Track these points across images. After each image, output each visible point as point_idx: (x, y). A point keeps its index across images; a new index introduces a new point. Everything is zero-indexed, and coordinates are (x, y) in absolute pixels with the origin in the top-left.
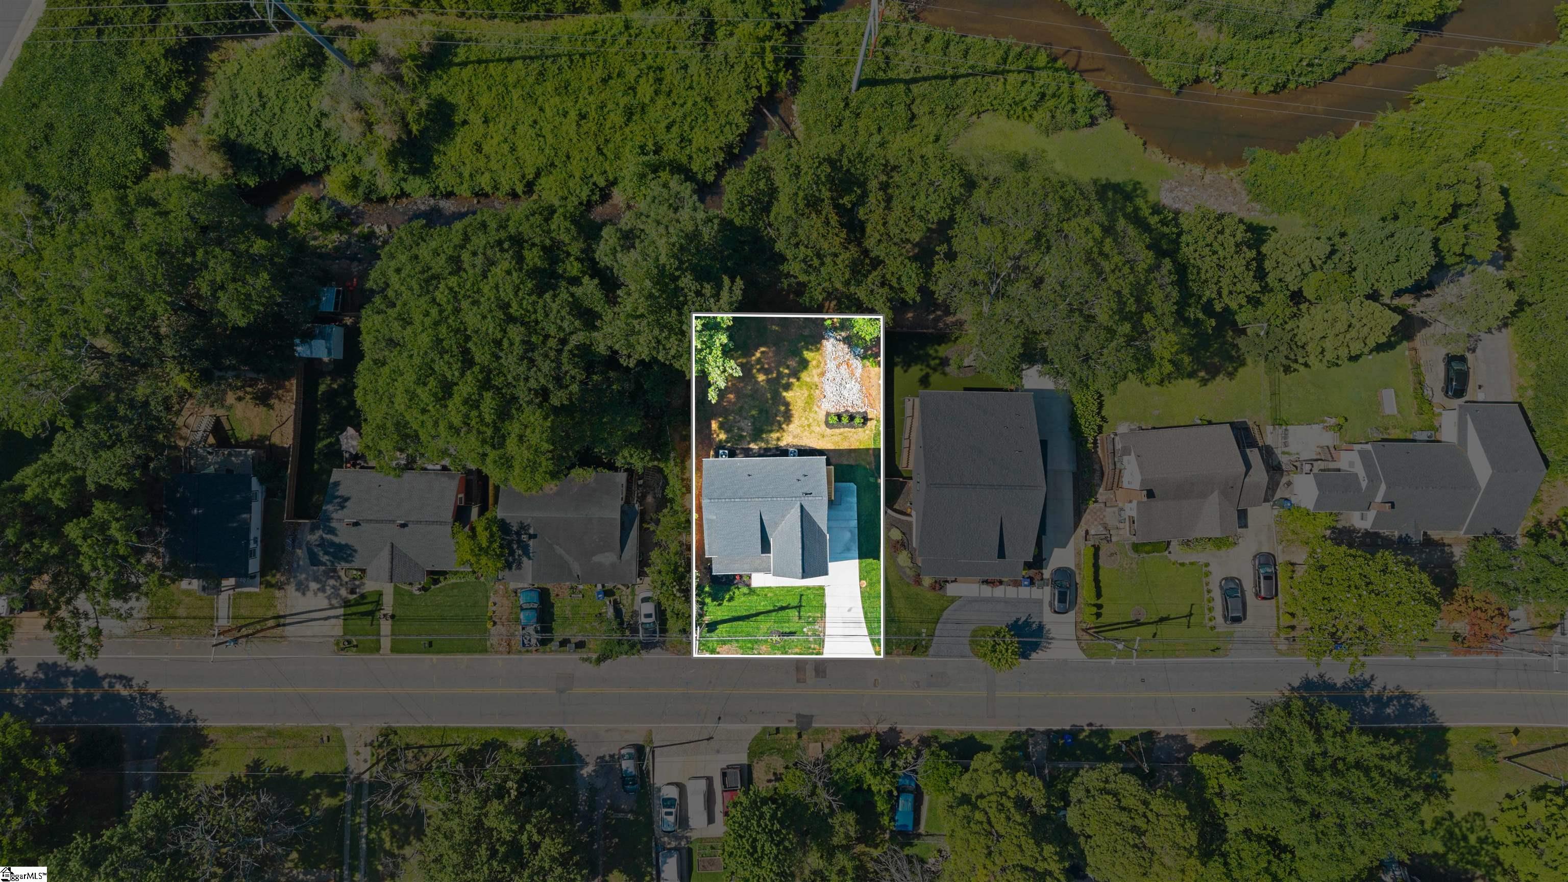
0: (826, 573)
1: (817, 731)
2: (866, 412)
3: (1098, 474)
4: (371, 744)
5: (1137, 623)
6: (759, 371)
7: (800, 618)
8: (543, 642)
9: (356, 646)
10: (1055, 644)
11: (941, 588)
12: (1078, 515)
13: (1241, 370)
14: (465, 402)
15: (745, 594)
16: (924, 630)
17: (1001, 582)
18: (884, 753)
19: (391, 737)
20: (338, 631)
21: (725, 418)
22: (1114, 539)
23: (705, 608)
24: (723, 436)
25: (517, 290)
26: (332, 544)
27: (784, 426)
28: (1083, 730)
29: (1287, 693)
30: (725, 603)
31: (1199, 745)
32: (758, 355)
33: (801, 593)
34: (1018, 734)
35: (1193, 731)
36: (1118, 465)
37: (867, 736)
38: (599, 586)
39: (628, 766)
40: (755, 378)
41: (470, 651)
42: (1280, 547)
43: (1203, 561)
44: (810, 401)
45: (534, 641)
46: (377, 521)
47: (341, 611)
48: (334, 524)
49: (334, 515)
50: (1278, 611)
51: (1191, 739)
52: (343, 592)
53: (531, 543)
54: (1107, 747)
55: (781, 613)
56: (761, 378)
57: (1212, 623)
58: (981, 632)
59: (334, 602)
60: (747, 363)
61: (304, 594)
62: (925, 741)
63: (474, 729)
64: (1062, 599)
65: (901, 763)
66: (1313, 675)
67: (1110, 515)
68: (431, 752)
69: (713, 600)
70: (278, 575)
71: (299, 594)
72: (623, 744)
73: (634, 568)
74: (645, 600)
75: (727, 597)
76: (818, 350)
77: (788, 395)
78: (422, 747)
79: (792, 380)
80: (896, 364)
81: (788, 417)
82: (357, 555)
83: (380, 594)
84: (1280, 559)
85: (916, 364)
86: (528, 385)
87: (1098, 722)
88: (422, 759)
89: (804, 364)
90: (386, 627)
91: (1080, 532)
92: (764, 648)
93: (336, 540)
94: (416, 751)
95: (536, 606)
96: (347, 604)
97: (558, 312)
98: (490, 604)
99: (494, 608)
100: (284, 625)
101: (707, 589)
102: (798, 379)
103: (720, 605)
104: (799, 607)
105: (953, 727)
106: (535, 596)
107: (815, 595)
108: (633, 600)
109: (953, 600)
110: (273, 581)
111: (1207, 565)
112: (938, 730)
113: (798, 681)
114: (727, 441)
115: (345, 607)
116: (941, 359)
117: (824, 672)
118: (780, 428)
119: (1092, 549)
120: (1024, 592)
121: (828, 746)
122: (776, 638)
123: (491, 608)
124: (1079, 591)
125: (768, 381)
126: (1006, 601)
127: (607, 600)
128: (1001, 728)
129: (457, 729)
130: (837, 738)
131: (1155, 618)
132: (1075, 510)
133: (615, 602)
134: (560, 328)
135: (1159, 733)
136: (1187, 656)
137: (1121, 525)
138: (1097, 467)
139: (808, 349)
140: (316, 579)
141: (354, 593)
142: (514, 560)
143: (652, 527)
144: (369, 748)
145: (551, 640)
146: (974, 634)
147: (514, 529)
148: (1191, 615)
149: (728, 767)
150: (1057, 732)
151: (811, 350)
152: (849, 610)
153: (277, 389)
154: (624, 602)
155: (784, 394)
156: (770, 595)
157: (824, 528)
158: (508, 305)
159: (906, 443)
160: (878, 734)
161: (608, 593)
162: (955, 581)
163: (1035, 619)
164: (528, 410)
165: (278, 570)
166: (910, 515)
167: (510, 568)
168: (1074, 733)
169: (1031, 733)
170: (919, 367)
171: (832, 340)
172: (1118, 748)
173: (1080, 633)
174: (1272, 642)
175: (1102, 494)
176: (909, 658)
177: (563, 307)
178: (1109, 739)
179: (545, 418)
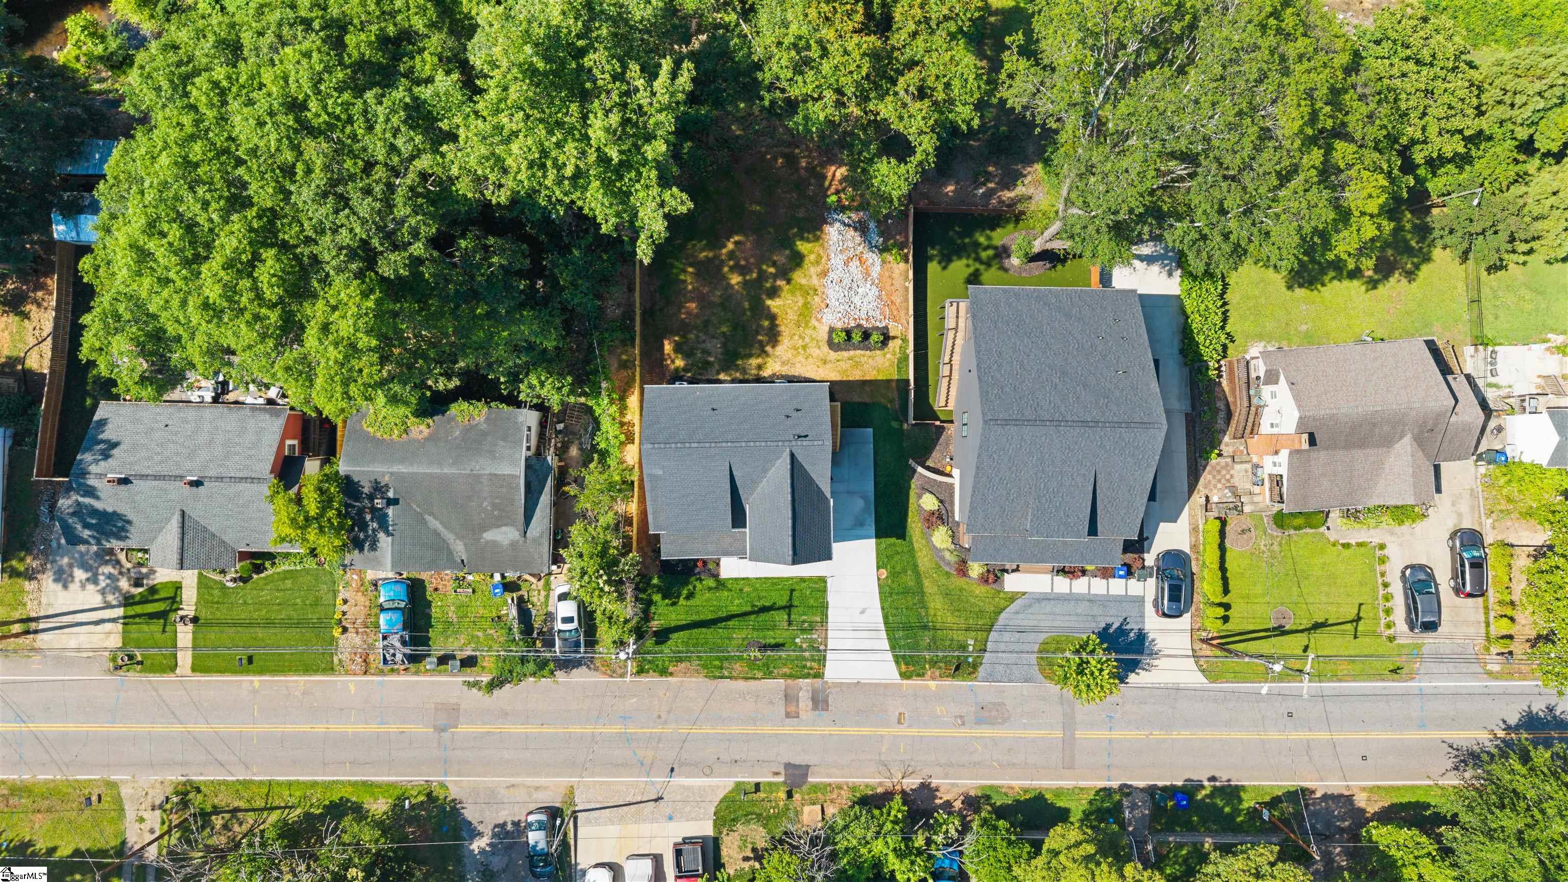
0: (828, 556)
1: (816, 788)
2: (886, 328)
3: (1222, 415)
4: (161, 807)
5: (1280, 631)
6: (732, 269)
7: (790, 623)
8: (414, 659)
9: (140, 663)
10: (1161, 663)
11: (997, 579)
12: (1194, 475)
13: (1425, 268)
14: (228, 265)
15: (710, 589)
16: (971, 642)
17: (1084, 572)
18: (914, 823)
19: (191, 796)
20: (115, 641)
21: (683, 337)
22: (1247, 509)
23: (653, 609)
24: (680, 363)
25: (317, 82)
26: (94, 512)
27: (768, 349)
28: (1203, 787)
29: (1501, 734)
30: (682, 601)
31: (1371, 809)
32: (731, 246)
33: (793, 587)
34: (1107, 792)
35: (1364, 789)
36: (1255, 401)
37: (888, 796)
38: (497, 577)
39: (536, 838)
40: (724, 278)
41: (308, 669)
42: (1490, 521)
43: (1376, 540)
44: (805, 314)
45: (399, 657)
46: (156, 477)
47: (120, 612)
48: (92, 482)
49: (93, 469)
50: (1487, 613)
51: (1361, 800)
52: (124, 584)
53: (390, 511)
54: (1237, 811)
55: (763, 617)
56: (735, 279)
57: (1390, 632)
58: (1053, 646)
59: (110, 598)
60: (716, 257)
61: (65, 587)
62: (973, 803)
63: (314, 784)
64: (1175, 596)
65: (939, 839)
66: (1539, 707)
67: (1240, 475)
68: (250, 818)
69: (664, 597)
70: (29, 560)
71: (59, 587)
72: (533, 807)
73: (545, 549)
74: (563, 597)
75: (685, 592)
76: (817, 239)
77: (774, 304)
78: (237, 810)
79: (779, 283)
80: (931, 259)
81: (774, 336)
82: (132, 529)
83: (178, 587)
84: (1488, 539)
85: (960, 258)
86: (338, 238)
87: (1224, 776)
88: (236, 828)
89: (798, 260)
90: (185, 635)
91: (1198, 499)
92: (737, 666)
93: (98, 505)
94: (227, 816)
95: (402, 605)
96: (128, 601)
97: (387, 120)
98: (339, 601)
99: (345, 608)
100: (36, 632)
101: (655, 581)
102: (789, 282)
103: (674, 604)
104: (789, 607)
105: (1014, 783)
106: (401, 591)
107: (813, 590)
108: (547, 597)
109: (1013, 597)
110: (21, 568)
111: (1382, 547)
112: (991, 787)
113: (788, 715)
114: (685, 370)
115: (125, 606)
116: (996, 248)
117: (826, 702)
118: (763, 353)
119: (1218, 523)
120: (1117, 586)
121: (831, 810)
122: (755, 653)
123: (340, 607)
124: (1197, 584)
125: (745, 283)
126: (1092, 600)
127: (508, 597)
128: (1082, 784)
129: (290, 784)
130: (845, 798)
131: (1306, 624)
132: (1189, 468)
133: (521, 600)
134: (393, 148)
135: (1313, 792)
136: (1354, 681)
137: (1257, 489)
138: (1221, 405)
139: (802, 239)
140: (85, 567)
141: (142, 585)
142: (367, 537)
143: (571, 490)
144: (158, 813)
145: (424, 656)
146: (1044, 649)
147: (366, 490)
148: (1358, 619)
149: (686, 841)
150: (1164, 789)
151: (808, 240)
152: (862, 612)
153: (35, 290)
154: (535, 600)
155: (769, 302)
156: (747, 589)
157: (826, 488)
158: (304, 107)
159: (945, 370)
160: (903, 792)
161: (509, 587)
162: (1017, 570)
163: (1132, 625)
164: (338, 281)
165: (29, 551)
166: (949, 475)
167: (361, 550)
168: (1189, 790)
169: (1126, 790)
170: (964, 261)
171: (837, 225)
172: (1254, 813)
173: (1198, 646)
174: (1478, 661)
175: (1228, 444)
176: (948, 683)
177: (394, 111)
178: (1240, 800)
179: (365, 295)
